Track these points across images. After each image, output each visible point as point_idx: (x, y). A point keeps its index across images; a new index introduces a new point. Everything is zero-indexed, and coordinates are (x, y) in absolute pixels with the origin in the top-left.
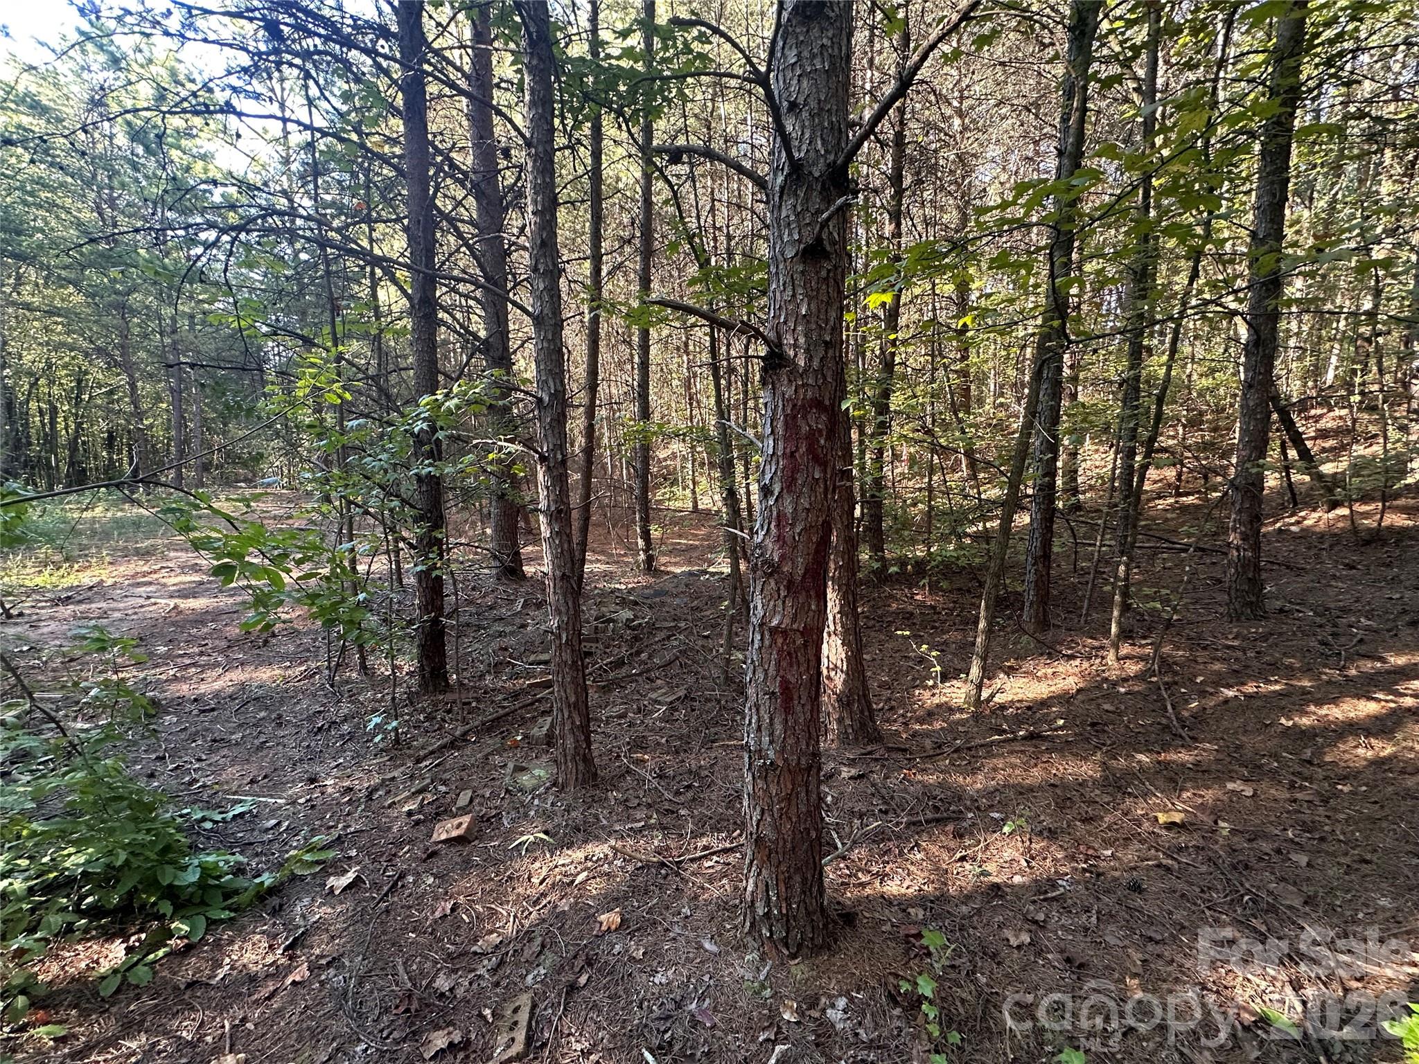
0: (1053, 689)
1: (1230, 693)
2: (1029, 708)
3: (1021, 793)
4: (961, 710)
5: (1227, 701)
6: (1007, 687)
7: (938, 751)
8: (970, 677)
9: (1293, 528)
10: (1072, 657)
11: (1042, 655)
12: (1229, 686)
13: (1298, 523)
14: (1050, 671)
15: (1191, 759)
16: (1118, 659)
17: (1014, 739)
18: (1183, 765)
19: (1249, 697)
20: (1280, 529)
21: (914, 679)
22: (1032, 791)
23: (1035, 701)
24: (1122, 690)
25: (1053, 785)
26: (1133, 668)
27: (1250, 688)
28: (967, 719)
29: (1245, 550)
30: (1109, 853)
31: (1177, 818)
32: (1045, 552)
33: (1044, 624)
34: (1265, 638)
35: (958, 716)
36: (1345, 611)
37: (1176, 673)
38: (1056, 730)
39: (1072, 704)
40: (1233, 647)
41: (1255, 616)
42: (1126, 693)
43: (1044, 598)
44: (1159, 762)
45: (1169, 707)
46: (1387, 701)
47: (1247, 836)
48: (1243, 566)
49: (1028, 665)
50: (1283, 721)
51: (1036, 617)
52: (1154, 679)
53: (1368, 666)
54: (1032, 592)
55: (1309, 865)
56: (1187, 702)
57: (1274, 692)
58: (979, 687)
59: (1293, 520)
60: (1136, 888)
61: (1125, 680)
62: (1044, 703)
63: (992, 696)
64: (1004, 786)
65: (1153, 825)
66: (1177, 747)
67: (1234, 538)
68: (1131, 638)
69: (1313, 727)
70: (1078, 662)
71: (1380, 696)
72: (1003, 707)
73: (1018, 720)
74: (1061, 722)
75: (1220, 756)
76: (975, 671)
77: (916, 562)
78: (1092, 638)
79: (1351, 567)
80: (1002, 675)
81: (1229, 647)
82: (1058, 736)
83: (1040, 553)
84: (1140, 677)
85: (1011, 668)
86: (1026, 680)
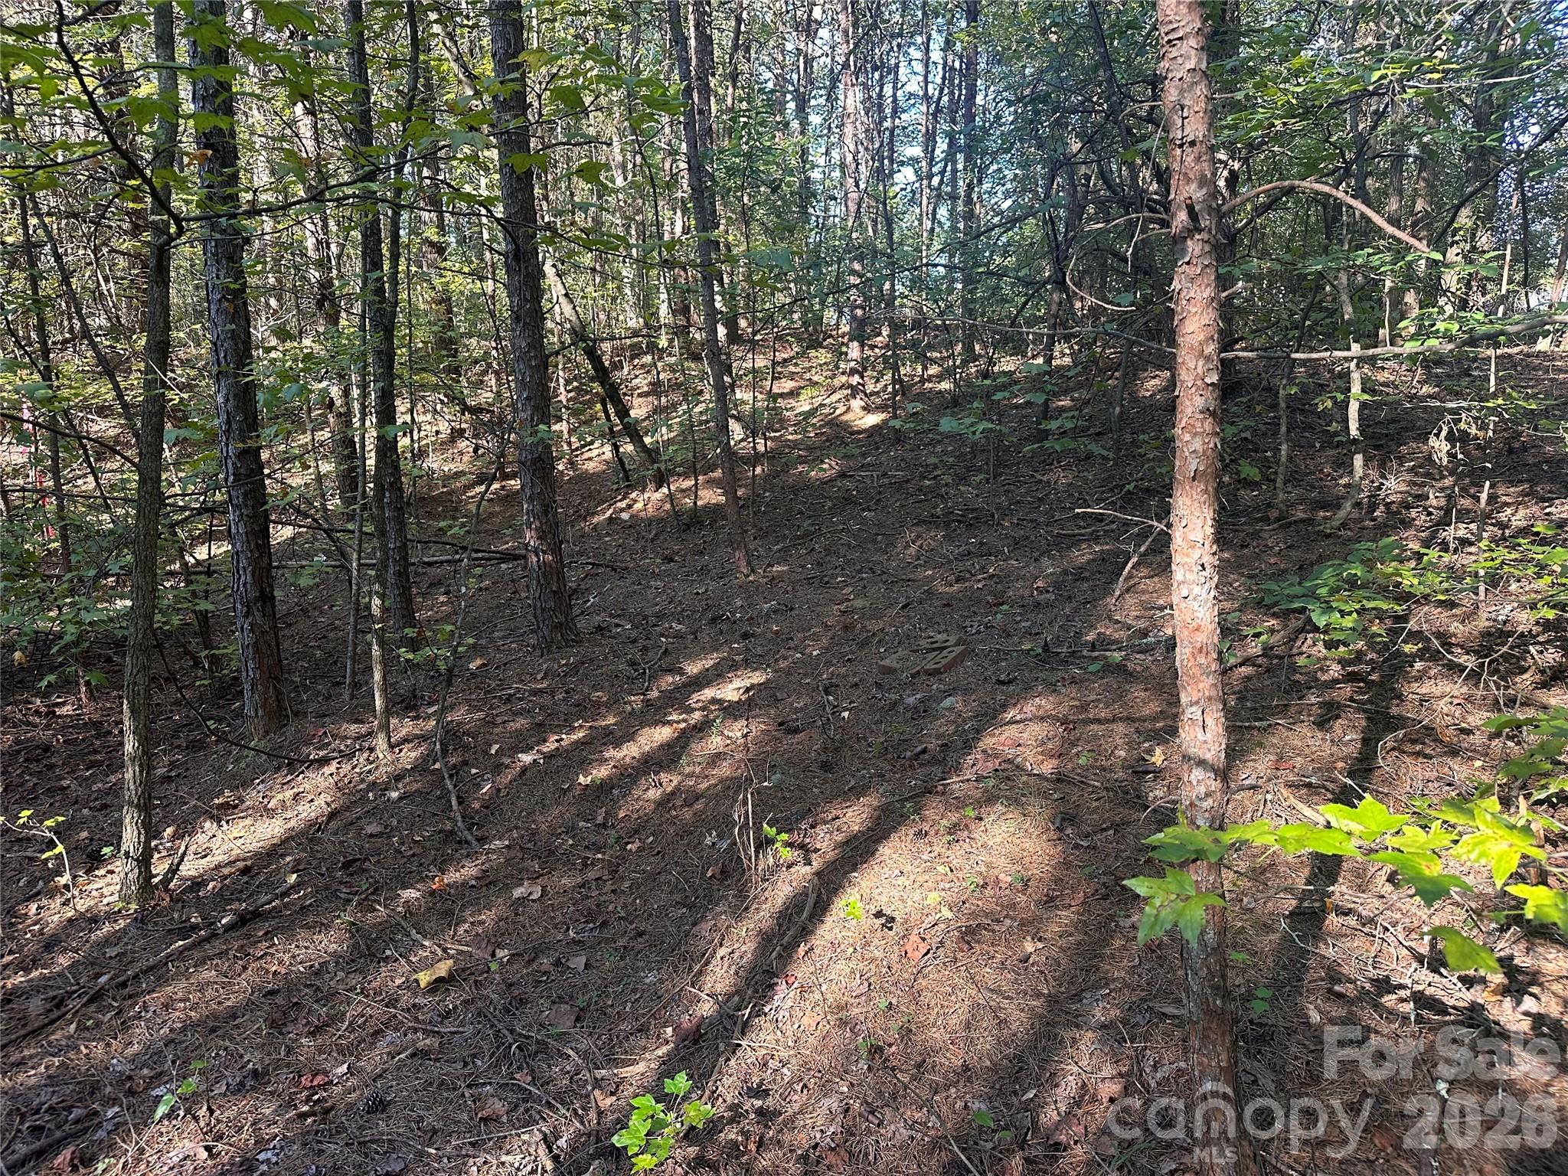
0: (292, 823)
1: (527, 758)
2: (246, 871)
3: (213, 1030)
4: (112, 916)
5: (524, 770)
6: (215, 844)
7: (56, 1014)
8: (124, 848)
9: (625, 516)
10: (325, 761)
11: (278, 769)
12: (527, 749)
13: (630, 507)
14: (289, 794)
15: (474, 872)
16: (392, 746)
17: (214, 935)
18: (464, 884)
19: (549, 757)
20: (610, 518)
21: (32, 883)
22: (234, 1017)
23: (257, 855)
24: (395, 795)
25: (273, 993)
26: (409, 756)
27: (550, 746)
28: (124, 930)
29: (544, 552)
30: (344, 1068)
31: (443, 969)
32: (262, 591)
33: (278, 714)
34: (574, 669)
35: (107, 928)
36: (660, 616)
37: (466, 747)
38: (286, 894)
39: (319, 841)
40: (541, 691)
41: (567, 641)
42: (400, 799)
43: (273, 670)
44: (432, 893)
45: (454, 802)
46: (678, 722)
47: (526, 958)
48: (545, 576)
49: (252, 797)
50: (582, 779)
51: (264, 706)
52: (438, 765)
53: (669, 681)
54: (251, 665)
55: (587, 966)
56: (479, 787)
57: (577, 742)
58: (144, 861)
59: (623, 504)
60: (378, 1106)
61: (398, 778)
62: (273, 853)
63: (174, 870)
64: (184, 1029)
65: (415, 995)
66: (459, 861)
67: (530, 537)
68: (415, 707)
69: (610, 778)
70: (332, 767)
71: (674, 717)
72: (197, 883)
73: (222, 899)
74: (293, 878)
75: (513, 853)
76: (130, 837)
77: (34, 642)
78: (357, 721)
79: (669, 560)
80: (207, 825)
81: (535, 693)
82: (286, 906)
83: (253, 594)
84: (420, 768)
85: (226, 806)
86: (249, 821)
